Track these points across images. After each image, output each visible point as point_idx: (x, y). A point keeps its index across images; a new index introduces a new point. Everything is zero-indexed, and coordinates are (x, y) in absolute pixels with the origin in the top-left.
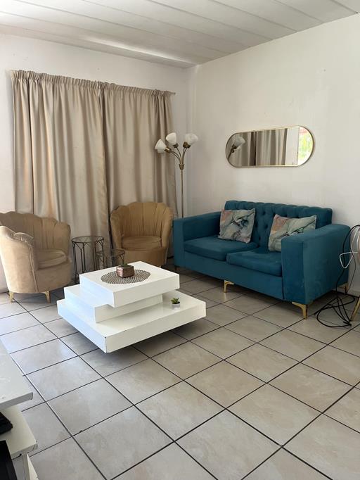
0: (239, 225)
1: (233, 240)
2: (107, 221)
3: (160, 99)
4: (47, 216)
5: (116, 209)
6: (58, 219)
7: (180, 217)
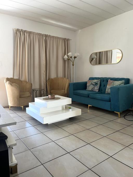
0: (94, 85)
1: (92, 91)
2: (46, 84)
3: (66, 41)
4: (24, 80)
5: (49, 80)
6: (28, 81)
7: (72, 82)
